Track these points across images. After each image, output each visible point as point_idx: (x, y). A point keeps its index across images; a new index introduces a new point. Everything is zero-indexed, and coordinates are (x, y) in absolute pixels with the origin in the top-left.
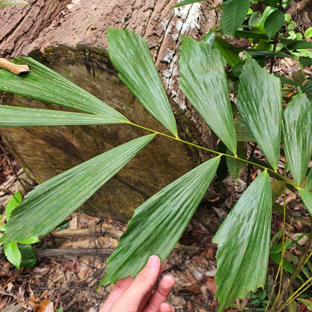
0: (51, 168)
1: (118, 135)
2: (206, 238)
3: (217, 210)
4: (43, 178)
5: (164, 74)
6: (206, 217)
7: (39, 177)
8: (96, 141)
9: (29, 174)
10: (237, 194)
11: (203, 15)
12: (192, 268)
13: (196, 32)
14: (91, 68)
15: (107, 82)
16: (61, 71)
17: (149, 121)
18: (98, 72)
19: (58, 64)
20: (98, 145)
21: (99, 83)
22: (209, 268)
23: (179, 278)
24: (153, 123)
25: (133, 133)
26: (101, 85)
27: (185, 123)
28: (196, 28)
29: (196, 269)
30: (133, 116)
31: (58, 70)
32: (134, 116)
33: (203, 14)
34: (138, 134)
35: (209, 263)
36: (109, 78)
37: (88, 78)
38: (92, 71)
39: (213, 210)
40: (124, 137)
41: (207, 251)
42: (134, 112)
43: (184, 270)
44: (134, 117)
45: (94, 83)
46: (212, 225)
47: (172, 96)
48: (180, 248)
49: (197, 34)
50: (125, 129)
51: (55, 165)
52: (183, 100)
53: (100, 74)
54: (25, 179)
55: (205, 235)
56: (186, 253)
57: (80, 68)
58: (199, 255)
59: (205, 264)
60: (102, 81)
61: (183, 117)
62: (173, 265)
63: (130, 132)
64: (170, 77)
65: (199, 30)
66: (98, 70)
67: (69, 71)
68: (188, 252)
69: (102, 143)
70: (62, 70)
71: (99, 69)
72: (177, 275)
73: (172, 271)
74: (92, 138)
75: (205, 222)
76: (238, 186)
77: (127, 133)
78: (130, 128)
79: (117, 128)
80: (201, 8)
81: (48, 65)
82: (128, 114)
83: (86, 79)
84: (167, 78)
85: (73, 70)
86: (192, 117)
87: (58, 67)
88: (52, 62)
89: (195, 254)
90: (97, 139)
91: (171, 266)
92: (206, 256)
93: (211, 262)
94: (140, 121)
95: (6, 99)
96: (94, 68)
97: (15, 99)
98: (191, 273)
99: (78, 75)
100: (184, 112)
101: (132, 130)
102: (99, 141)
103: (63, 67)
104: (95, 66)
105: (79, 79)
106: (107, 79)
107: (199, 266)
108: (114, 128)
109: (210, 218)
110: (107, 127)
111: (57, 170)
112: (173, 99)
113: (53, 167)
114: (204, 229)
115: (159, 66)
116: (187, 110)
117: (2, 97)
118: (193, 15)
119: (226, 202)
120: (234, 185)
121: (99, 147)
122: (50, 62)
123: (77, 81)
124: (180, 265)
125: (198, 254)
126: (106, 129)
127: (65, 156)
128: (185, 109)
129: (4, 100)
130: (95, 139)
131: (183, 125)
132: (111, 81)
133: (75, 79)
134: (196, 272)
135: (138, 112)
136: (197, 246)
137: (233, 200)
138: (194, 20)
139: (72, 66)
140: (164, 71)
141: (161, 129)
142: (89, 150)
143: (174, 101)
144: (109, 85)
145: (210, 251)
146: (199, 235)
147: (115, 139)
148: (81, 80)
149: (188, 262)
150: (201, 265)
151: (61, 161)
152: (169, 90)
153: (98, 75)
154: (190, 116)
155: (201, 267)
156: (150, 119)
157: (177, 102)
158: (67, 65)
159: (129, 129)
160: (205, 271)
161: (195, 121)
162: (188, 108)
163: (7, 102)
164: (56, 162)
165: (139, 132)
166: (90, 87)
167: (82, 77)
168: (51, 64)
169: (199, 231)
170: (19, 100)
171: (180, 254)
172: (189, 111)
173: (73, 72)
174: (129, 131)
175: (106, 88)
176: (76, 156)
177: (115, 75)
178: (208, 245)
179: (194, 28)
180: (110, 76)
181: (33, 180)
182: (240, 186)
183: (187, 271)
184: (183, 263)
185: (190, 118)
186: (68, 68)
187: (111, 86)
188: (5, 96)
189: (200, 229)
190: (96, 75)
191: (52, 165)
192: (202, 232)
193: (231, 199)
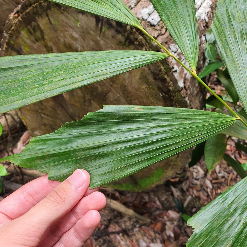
0: (37, 111)
1: (107, 97)
2: (158, 212)
3: (174, 189)
4: (28, 119)
5: (170, 47)
6: (163, 193)
7: (26, 117)
8: (84, 97)
9: (18, 111)
10: (194, 180)
11: (212, 13)
12: (139, 236)
13: (204, 23)
14: (99, 22)
15: (112, 40)
16: (70, 19)
17: (142, 90)
18: (106, 28)
19: (69, 10)
20: (85, 101)
21: (104, 39)
22: (154, 240)
23: (125, 242)
24: (145, 93)
25: (121, 98)
26: (105, 41)
27: (177, 101)
28: (205, 20)
29: (142, 237)
30: (127, 81)
31: (68, 16)
32: (129, 81)
33: (212, 11)
34: (127, 101)
35: (155, 235)
36: (115, 37)
37: (94, 31)
38: (100, 25)
39: (171, 188)
40: (112, 100)
41: (156, 224)
42: (129, 77)
43: (131, 236)
44: (128, 83)
45: (98, 38)
46: (166, 202)
47: (173, 70)
48: (134, 216)
49: (204, 25)
50: (115, 92)
51: (42, 110)
52: (182, 78)
53: (107, 30)
54: (13, 115)
55: (158, 209)
56: (137, 222)
57: (89, 19)
58: (148, 226)
59: (151, 236)
60: (108, 38)
61: (178, 94)
62: (122, 228)
63: (119, 97)
64: (175, 52)
65: (207, 23)
66: (106, 25)
67: (78, 21)
68: (139, 221)
69: (90, 100)
70: (72, 18)
71: (108, 24)
72: (124, 239)
73: (121, 234)
74: (82, 93)
75: (160, 198)
76: (197, 173)
77: (116, 97)
78: (121, 93)
79: (108, 89)
80: (211, 6)
81: (59, 9)
82: (123, 78)
83: (92, 32)
84: (173, 51)
85: (81, 19)
86: (186, 97)
87: (68, 13)
88: (63, 7)
89: (144, 225)
90: (86, 96)
91: (120, 229)
92: (154, 229)
93: (157, 235)
94: (133, 88)
95: (13, 35)
96: (104, 22)
97: (21, 37)
98: (137, 241)
99: (85, 26)
100: (180, 89)
101: (122, 95)
102: (87, 98)
103: (73, 14)
104: (104, 21)
105: (85, 30)
106: (113, 37)
107: (145, 236)
108: (105, 89)
109: (166, 195)
110: (99, 86)
111: (43, 115)
112: (174, 73)
113: (40, 111)
114: (158, 203)
115: (168, 38)
116: (184, 89)
117: (9, 32)
118: (205, 8)
119: (183, 184)
120: (194, 171)
121: (86, 104)
122: (62, 7)
123: (83, 33)
124: (129, 230)
125: (148, 224)
126: (97, 87)
127: (53, 104)
128: (182, 87)
129: (11, 35)
130: (84, 95)
131: (175, 103)
132: (117, 39)
133: (82, 30)
134: (141, 240)
135: (133, 79)
136: (149, 217)
137: (189, 184)
138: (204, 12)
139: (82, 15)
140: (171, 45)
141: (151, 101)
142: (76, 104)
143: (174, 76)
144: (113, 43)
145: (159, 225)
146: (152, 208)
147: (103, 100)
148: (87, 32)
149: (136, 229)
150: (147, 235)
151: (48, 107)
152: (172, 63)
153: (105, 31)
154: (185, 96)
155: (148, 238)
156: (143, 89)
157: (177, 78)
158: (77, 13)
159: (119, 94)
160: (150, 242)
161: (188, 102)
162: (185, 87)
163: (13, 38)
164: (43, 107)
165: (128, 99)
166: (94, 41)
167: (89, 30)
168: (63, 8)
169: (154, 204)
170: (24, 40)
171: (132, 220)
172: (185, 91)
173: (81, 22)
174: (119, 95)
175: (109, 46)
176: (62, 107)
177: (122, 35)
178: (159, 219)
179: (204, 19)
180: (117, 34)
181: (20, 118)
182: (198, 173)
183: (134, 238)
184: (132, 229)
185: (184, 97)
186: (77, 16)
187: (115, 45)
188: (12, 32)
189: (155, 202)
190: (103, 30)
191: (39, 109)
192: (155, 206)
193: (188, 183)
